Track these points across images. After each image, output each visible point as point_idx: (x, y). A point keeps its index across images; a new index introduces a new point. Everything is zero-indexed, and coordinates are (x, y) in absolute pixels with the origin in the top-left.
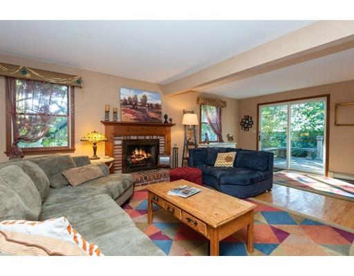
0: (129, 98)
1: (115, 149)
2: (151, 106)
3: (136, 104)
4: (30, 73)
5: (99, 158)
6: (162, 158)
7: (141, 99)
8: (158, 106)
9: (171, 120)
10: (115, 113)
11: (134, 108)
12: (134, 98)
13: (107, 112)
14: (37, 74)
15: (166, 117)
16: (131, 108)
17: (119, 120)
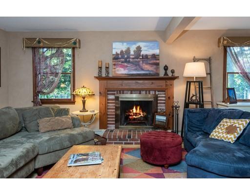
0: (122, 52)
1: (108, 103)
2: (146, 57)
3: (128, 57)
4: (43, 42)
5: (87, 111)
6: (158, 117)
7: (134, 51)
8: (154, 57)
9: (173, 72)
10: (107, 68)
11: (126, 61)
12: (126, 51)
13: (100, 68)
14: (47, 42)
15: (166, 68)
16: (122, 62)
17: (110, 75)
